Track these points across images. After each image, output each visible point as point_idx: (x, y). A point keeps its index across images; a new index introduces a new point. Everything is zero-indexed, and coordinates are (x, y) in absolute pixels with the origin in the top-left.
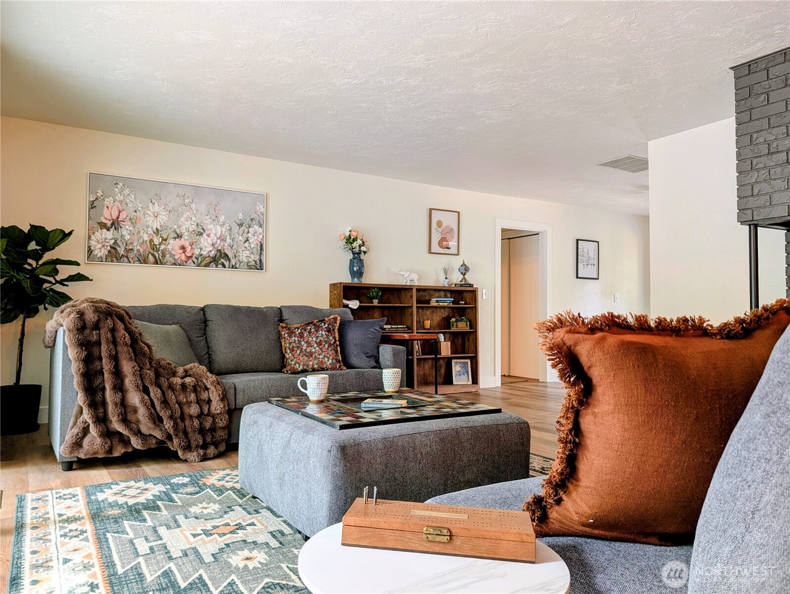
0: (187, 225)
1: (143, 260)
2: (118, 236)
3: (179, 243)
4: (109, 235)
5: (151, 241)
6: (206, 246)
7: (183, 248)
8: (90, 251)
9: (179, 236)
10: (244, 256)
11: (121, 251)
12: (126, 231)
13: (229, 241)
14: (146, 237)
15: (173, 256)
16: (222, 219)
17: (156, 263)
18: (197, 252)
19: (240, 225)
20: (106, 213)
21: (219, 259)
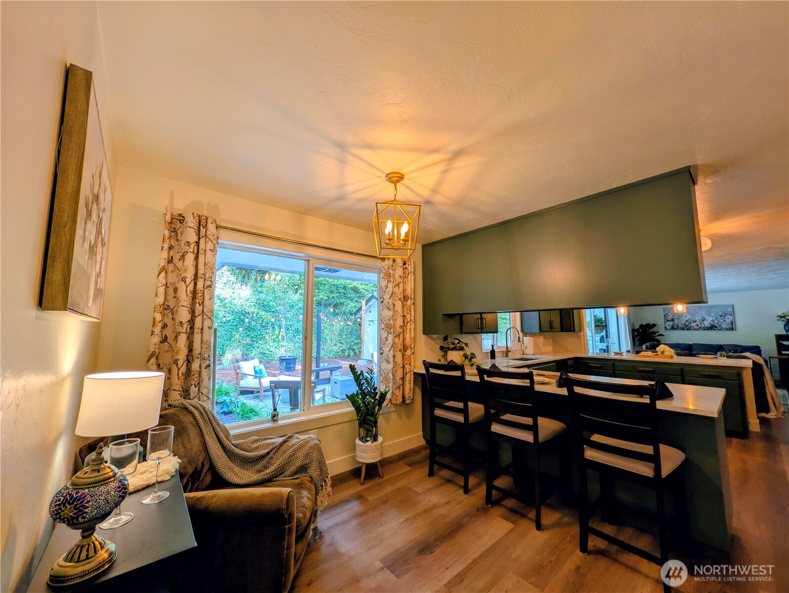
0: (698, 318)
1: (682, 329)
2: (673, 323)
3: (695, 323)
4: (671, 323)
5: (685, 324)
6: (707, 324)
7: (697, 325)
8: (666, 328)
9: (695, 322)
10: (724, 326)
11: (675, 327)
12: (676, 322)
13: (716, 321)
14: (683, 323)
15: (693, 327)
16: (712, 315)
17: (687, 329)
18: (703, 326)
19: (721, 316)
20: (669, 317)
21: (712, 327)
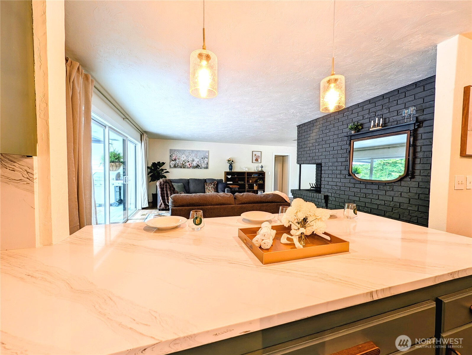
0: (190, 159)
1: (181, 167)
2: (176, 162)
3: (188, 163)
4: (174, 162)
5: (183, 163)
6: (195, 164)
7: (189, 164)
8: (170, 166)
9: (189, 162)
10: (203, 166)
11: (176, 166)
12: (177, 161)
13: (200, 162)
14: (181, 162)
15: (187, 166)
16: (198, 157)
17: (184, 168)
18: (192, 165)
19: (202, 159)
20: (173, 158)
21: (198, 166)
